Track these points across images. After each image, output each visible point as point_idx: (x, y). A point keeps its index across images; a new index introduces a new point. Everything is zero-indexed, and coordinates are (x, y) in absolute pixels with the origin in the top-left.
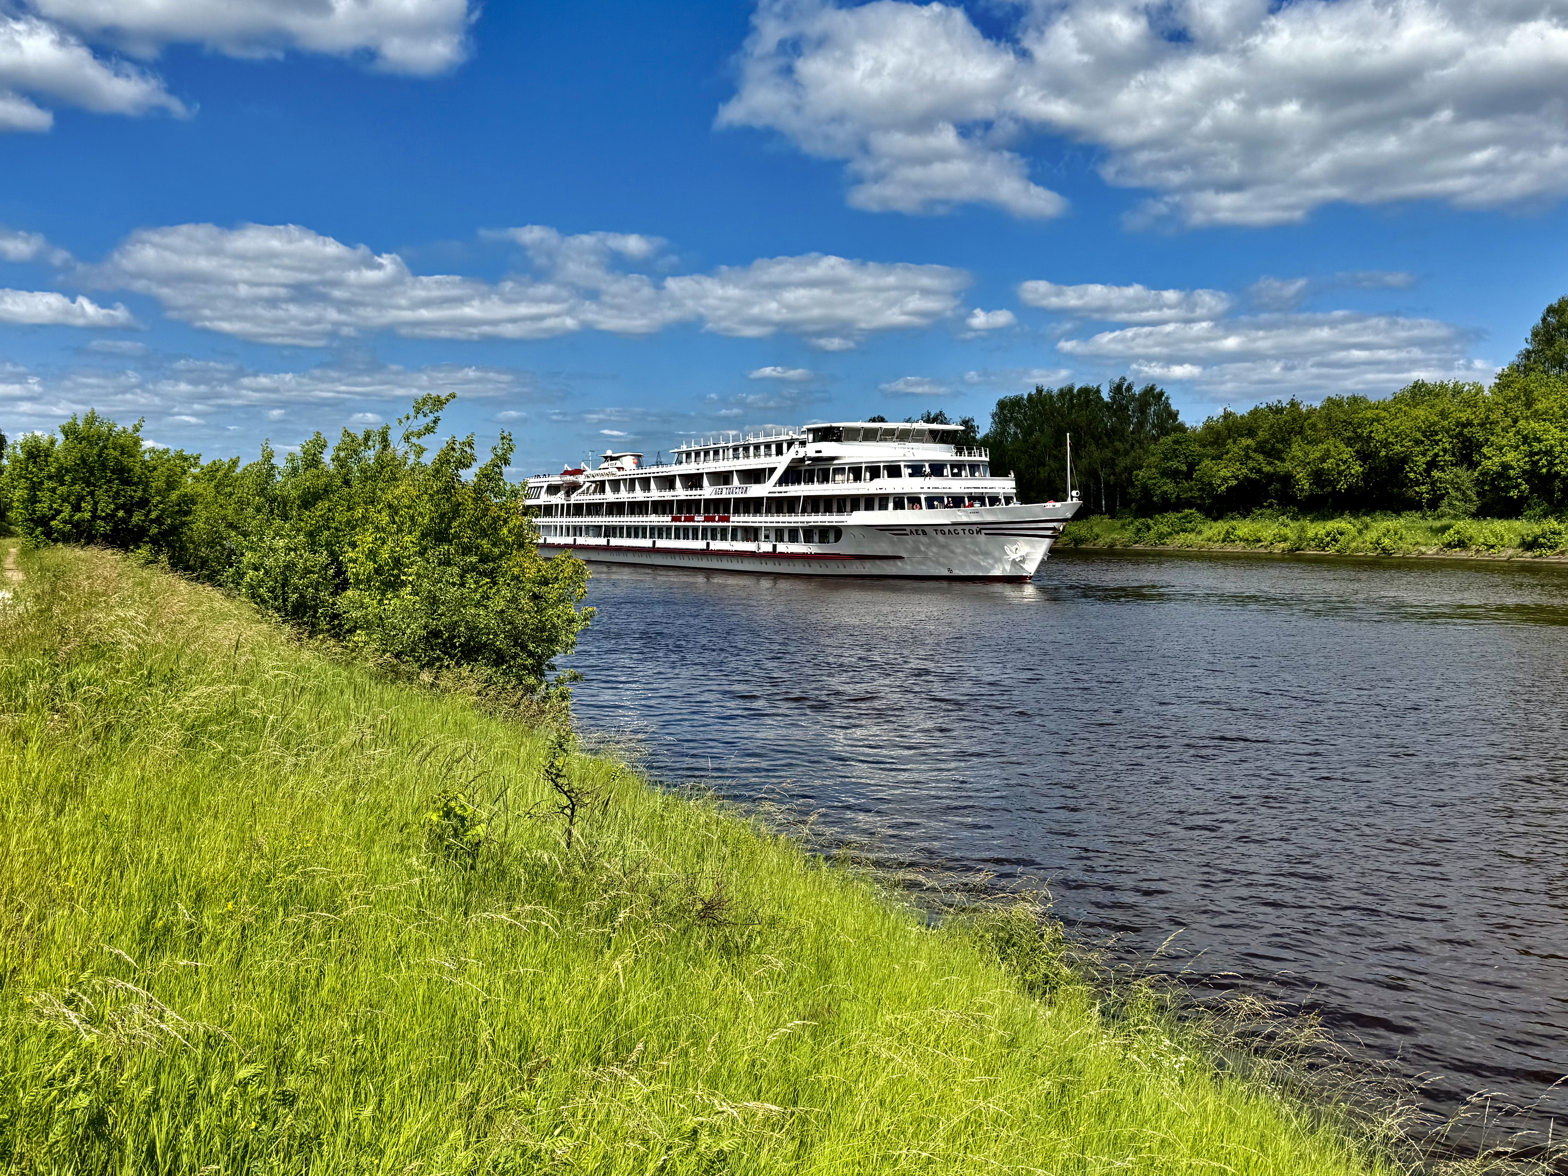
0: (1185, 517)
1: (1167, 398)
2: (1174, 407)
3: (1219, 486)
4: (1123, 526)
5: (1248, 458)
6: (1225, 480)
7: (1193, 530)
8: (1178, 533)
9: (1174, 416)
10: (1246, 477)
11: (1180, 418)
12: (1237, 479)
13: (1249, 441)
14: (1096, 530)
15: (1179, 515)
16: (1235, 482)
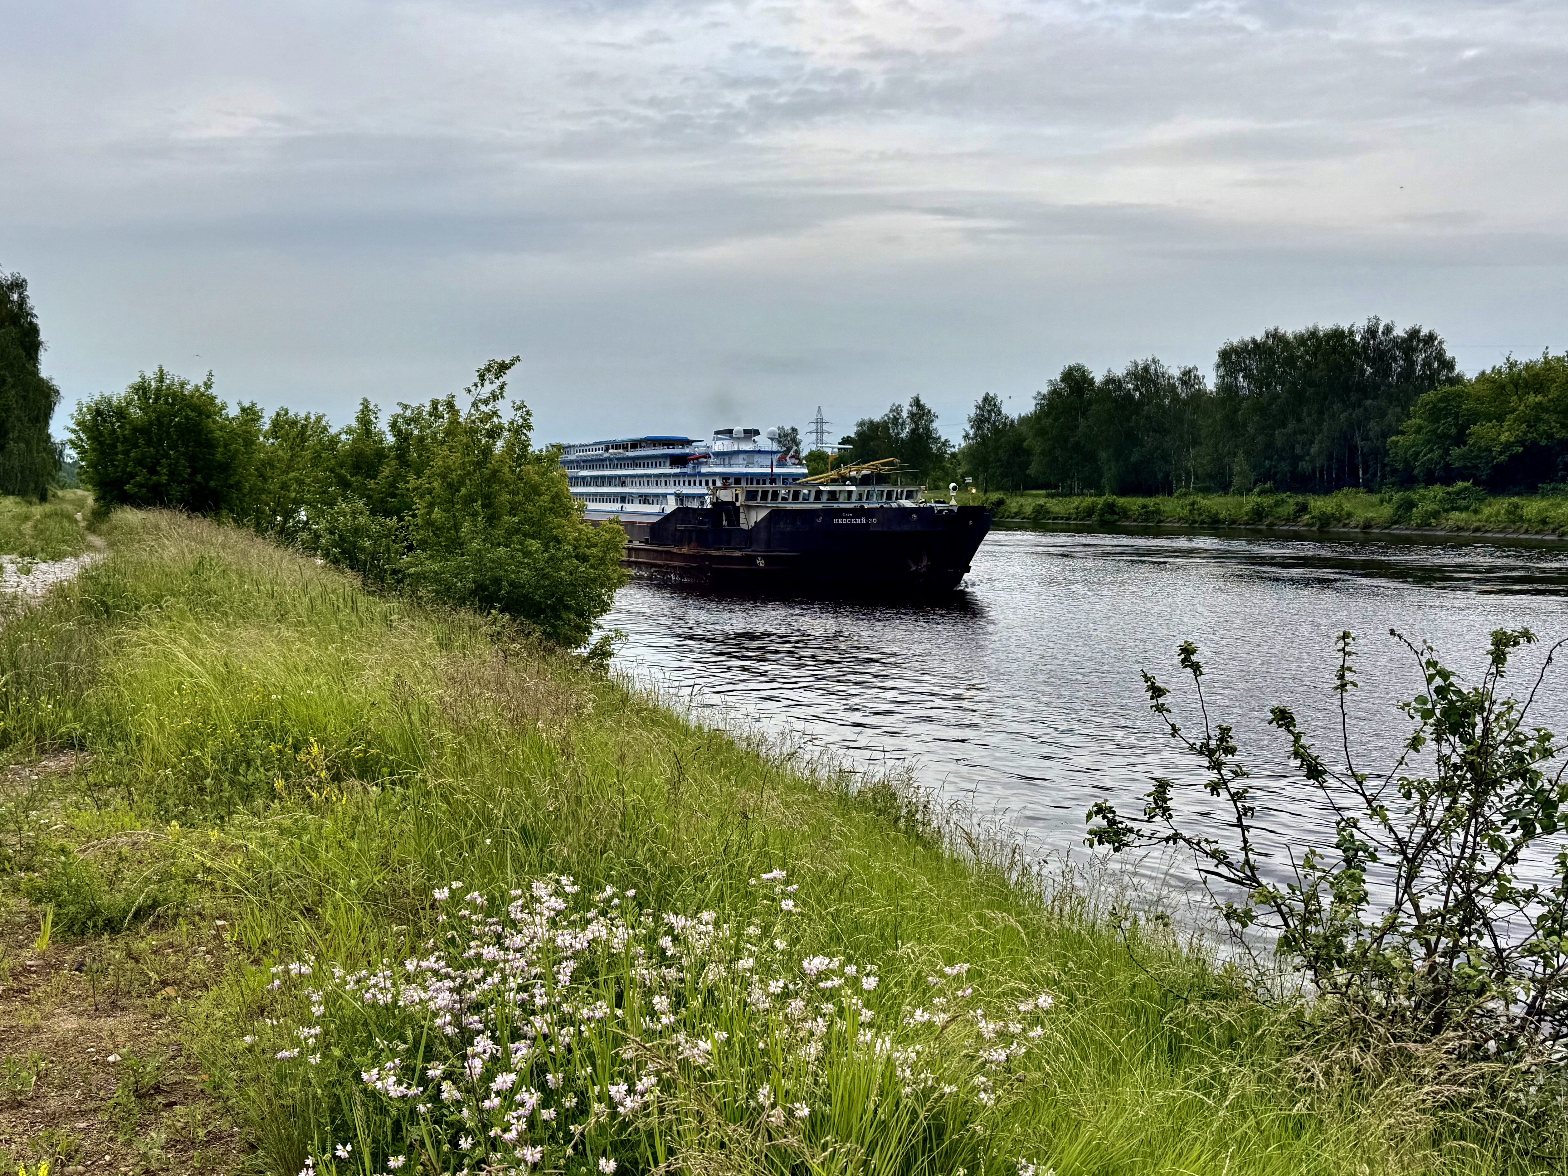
0: (1458, 493)
1: (1440, 343)
2: (1449, 355)
3: (1501, 453)
4: (1382, 501)
5: (1538, 419)
6: (1508, 445)
7: (1466, 508)
8: (1447, 511)
9: (1449, 365)
10: (1535, 443)
11: (1458, 369)
12: (1523, 445)
13: (1539, 398)
14: (1347, 506)
15: (1450, 489)
16: (1521, 449)
